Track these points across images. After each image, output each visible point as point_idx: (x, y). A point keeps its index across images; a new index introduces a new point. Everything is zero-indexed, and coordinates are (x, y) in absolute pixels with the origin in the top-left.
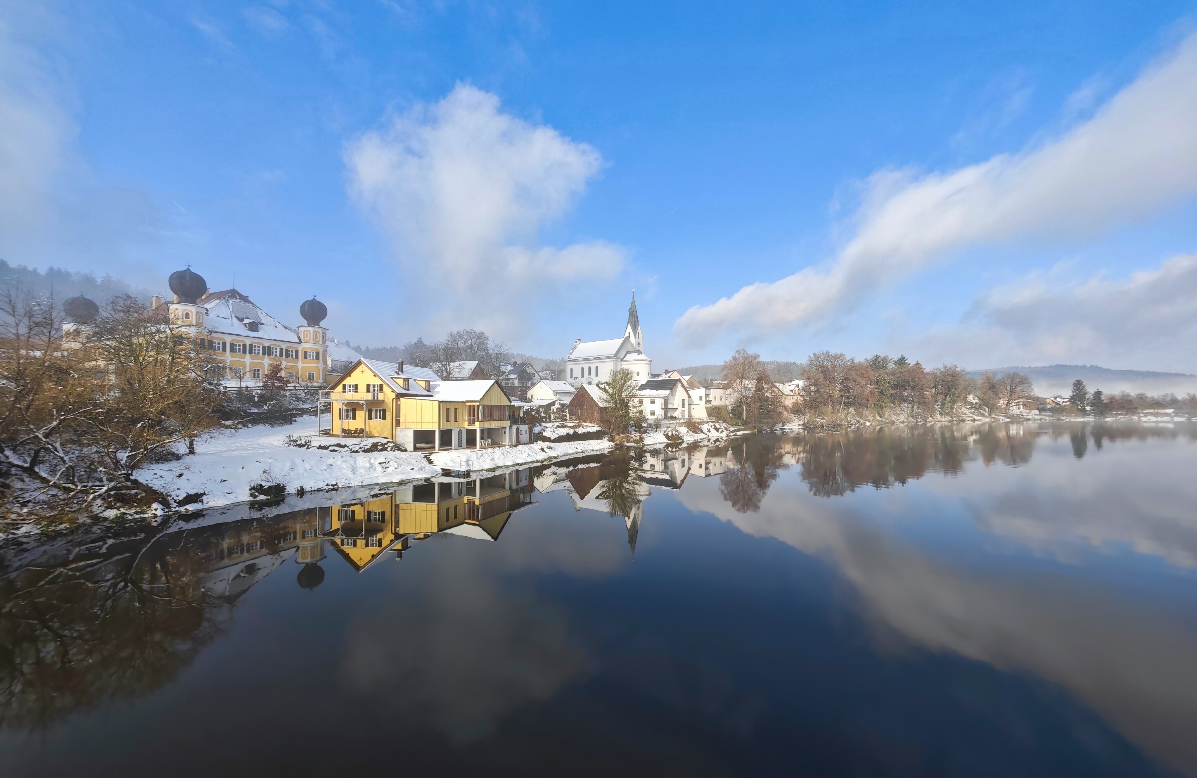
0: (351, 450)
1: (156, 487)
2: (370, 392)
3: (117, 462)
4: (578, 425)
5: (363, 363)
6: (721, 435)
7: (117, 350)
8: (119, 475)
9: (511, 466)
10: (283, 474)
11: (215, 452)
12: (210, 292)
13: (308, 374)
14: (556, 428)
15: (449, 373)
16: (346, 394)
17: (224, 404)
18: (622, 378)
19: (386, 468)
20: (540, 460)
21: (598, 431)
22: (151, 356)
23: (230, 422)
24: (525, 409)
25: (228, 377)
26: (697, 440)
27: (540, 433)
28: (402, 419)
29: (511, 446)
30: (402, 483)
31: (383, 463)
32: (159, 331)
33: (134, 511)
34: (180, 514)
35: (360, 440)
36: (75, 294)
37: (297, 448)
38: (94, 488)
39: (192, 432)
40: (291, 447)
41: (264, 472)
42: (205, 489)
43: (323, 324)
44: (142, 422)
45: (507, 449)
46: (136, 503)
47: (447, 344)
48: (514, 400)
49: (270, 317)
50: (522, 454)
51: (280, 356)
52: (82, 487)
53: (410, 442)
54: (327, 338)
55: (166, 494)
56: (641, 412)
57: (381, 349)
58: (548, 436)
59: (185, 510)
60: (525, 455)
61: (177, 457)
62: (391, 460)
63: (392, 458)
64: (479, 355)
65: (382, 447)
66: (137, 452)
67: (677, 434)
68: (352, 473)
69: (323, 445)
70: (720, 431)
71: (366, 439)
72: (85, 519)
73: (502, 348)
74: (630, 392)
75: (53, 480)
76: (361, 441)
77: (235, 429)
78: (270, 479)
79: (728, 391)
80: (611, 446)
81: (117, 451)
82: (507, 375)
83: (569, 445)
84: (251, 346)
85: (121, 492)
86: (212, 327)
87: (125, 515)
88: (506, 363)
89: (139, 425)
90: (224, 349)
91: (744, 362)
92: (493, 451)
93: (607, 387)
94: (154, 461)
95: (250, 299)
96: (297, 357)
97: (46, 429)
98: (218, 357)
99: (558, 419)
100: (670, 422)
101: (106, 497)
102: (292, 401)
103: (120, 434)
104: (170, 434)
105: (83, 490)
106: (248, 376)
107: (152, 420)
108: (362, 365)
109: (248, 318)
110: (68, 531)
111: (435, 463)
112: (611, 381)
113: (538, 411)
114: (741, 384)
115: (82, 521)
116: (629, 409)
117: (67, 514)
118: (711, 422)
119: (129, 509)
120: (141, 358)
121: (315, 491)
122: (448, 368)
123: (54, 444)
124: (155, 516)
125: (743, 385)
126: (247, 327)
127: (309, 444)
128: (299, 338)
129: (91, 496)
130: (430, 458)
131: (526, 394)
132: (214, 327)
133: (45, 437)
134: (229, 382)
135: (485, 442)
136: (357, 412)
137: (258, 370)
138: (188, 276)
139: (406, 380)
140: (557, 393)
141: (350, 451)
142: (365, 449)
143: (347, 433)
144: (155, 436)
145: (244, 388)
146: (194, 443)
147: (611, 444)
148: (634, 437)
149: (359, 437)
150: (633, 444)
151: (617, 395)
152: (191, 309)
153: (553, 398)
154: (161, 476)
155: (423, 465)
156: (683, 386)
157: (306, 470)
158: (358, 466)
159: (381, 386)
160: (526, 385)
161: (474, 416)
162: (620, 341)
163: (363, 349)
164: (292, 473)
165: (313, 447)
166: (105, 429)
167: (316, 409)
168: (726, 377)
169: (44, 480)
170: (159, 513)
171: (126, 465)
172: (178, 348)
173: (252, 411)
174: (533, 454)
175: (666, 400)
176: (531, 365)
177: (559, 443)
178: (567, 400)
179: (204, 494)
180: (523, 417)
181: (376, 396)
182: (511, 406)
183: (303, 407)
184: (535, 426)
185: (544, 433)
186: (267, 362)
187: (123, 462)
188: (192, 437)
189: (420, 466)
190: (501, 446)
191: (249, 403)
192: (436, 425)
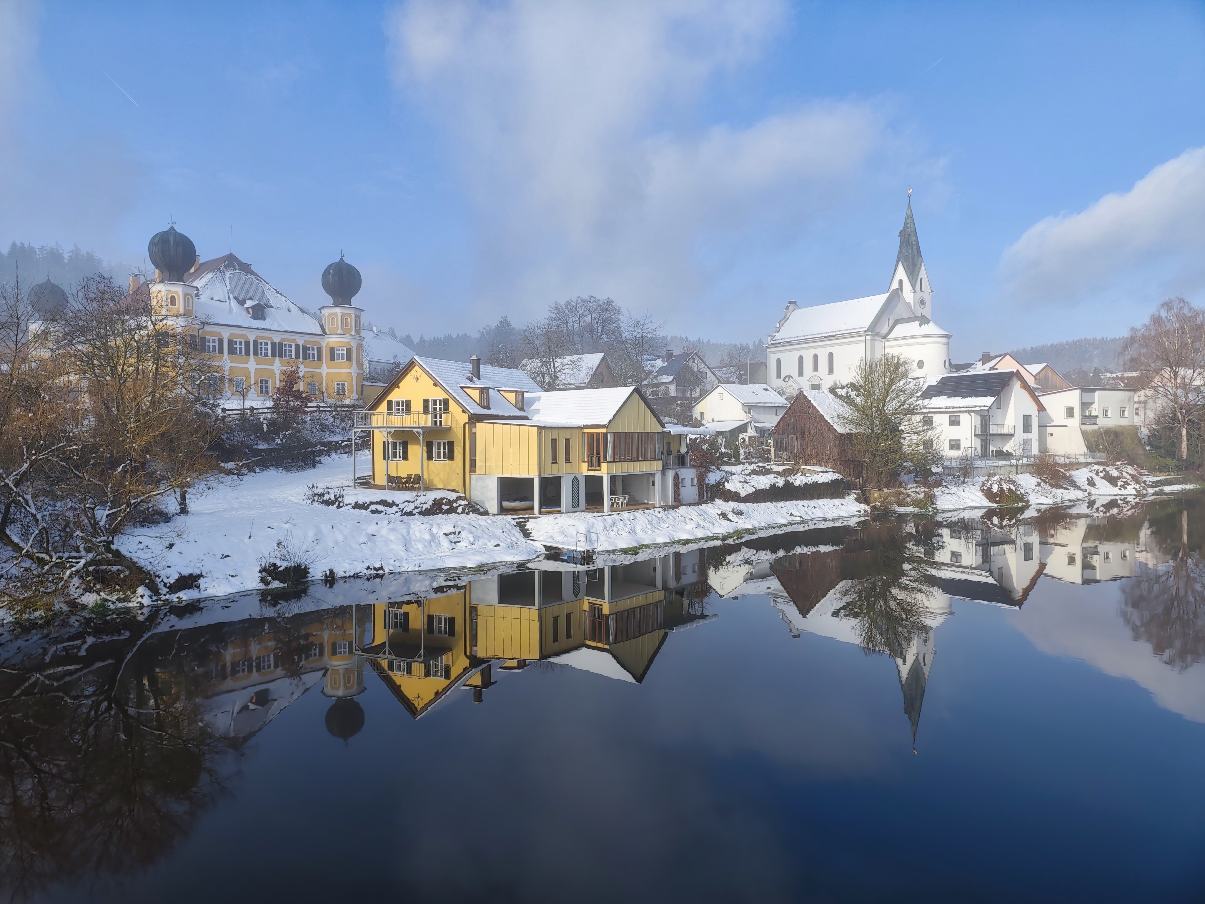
0: (402, 511)
1: (142, 563)
2: (428, 413)
3: (95, 524)
4: (793, 470)
5: (417, 363)
6: (1124, 492)
7: (90, 357)
8: (98, 543)
9: (666, 545)
10: (305, 548)
11: (213, 511)
12: (201, 262)
13: (336, 385)
14: (749, 475)
15: (554, 378)
16: (392, 417)
17: (222, 437)
18: (885, 375)
19: (455, 543)
20: (720, 535)
21: (834, 482)
22: (131, 365)
23: (230, 465)
24: (690, 439)
25: (227, 394)
26: (1062, 502)
27: (719, 484)
28: (479, 459)
29: (665, 508)
30: (480, 569)
31: (450, 534)
32: (139, 327)
33: (116, 597)
34: (171, 604)
35: (414, 493)
36: (41, 279)
37: (323, 506)
38: (70, 560)
39: (184, 481)
40: (316, 504)
41: (278, 544)
42: (202, 568)
43: (355, 301)
44: (123, 465)
45: (658, 513)
46: (119, 585)
47: (549, 324)
48: (670, 423)
49: (281, 294)
50: (685, 522)
51: (296, 358)
52: (57, 559)
53: (493, 499)
54: (362, 326)
55: (154, 573)
56: (928, 444)
57: (442, 338)
58: (734, 490)
59: (177, 600)
60: (690, 526)
61: (166, 518)
62: (463, 528)
63: (465, 526)
64: (605, 342)
65: (448, 507)
66: (119, 509)
67: (1013, 488)
68: (403, 549)
69: (360, 502)
70: (1119, 483)
71: (424, 493)
72: (62, 605)
73: (645, 327)
74: (904, 403)
75: (26, 547)
76: (417, 496)
77: (238, 475)
78: (287, 557)
79: (1140, 395)
80: (863, 512)
81: (95, 507)
82: (656, 377)
83: (776, 507)
84: (256, 343)
85: (101, 567)
86: (204, 317)
87: (106, 603)
88: (652, 354)
89: (120, 469)
90: (221, 351)
91: (1182, 328)
92: (632, 517)
93: (853, 394)
94: (138, 524)
95: (253, 268)
96: (320, 358)
97: (16, 475)
98: (214, 363)
99: (752, 458)
100: (996, 464)
101: (84, 575)
102: (314, 430)
103: (98, 482)
104: (157, 482)
105: (58, 563)
106: (253, 392)
107: (135, 461)
108: (416, 368)
109: (252, 299)
110: (43, 620)
111: (535, 535)
112: (861, 382)
113: (714, 444)
114: (1175, 379)
115: (58, 607)
116: (901, 437)
117: (42, 597)
118: (1097, 464)
119: (111, 593)
120: (119, 368)
121: (350, 577)
122: (552, 368)
123: (25, 496)
124: (142, 606)
125: (1179, 381)
126: (249, 313)
127: (340, 499)
128: (322, 326)
129: (68, 572)
130: (526, 527)
131: (691, 411)
132: (207, 316)
133: (16, 485)
134: (228, 402)
135: (619, 500)
136: (410, 448)
137: (267, 382)
138: (172, 238)
139: (485, 391)
140: (749, 408)
141: (400, 513)
142: (424, 509)
143: (396, 482)
144: (139, 485)
145: (249, 411)
146: (187, 496)
147: (863, 507)
148: (913, 495)
149: (413, 489)
150: (910, 509)
151: (874, 409)
152: (178, 289)
153: (742, 417)
154: (147, 546)
155: (514, 539)
156: (1025, 385)
157: (336, 543)
158: (414, 537)
159: (446, 402)
160: (691, 394)
161: (598, 453)
162: (881, 299)
163: (416, 340)
164: (317, 547)
165: (347, 505)
166: (81, 475)
167: (349, 443)
168: (1134, 363)
169: (17, 548)
170: (146, 601)
171: (106, 529)
172: (164, 350)
173: (260, 447)
174: (707, 525)
175: (985, 417)
176: (698, 356)
177: (755, 505)
178: (771, 421)
179: (200, 576)
180: (687, 453)
181: (438, 420)
182: (663, 432)
183: (330, 439)
184: (708, 471)
185: (726, 483)
186: (278, 367)
187: (102, 523)
188: (184, 487)
189: (509, 541)
190: (647, 507)
191: (255, 434)
192: (536, 468)
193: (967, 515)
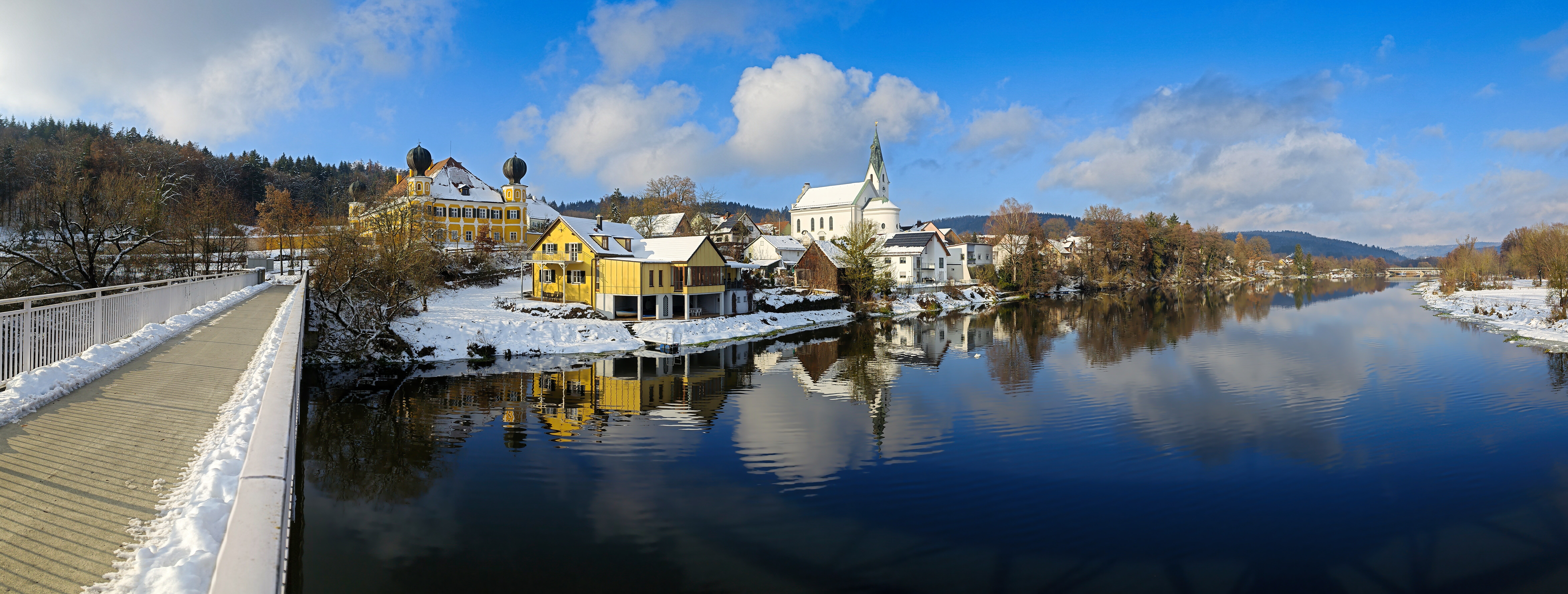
1: (405, 339)
2: (568, 253)
3: (381, 314)
4: (809, 291)
5: (560, 220)
6: (988, 300)
7: (378, 220)
8: (382, 325)
9: (727, 340)
10: (493, 336)
11: (441, 310)
12: (434, 163)
13: (510, 234)
14: (781, 294)
15: (651, 229)
16: (546, 255)
17: (446, 266)
18: (863, 232)
19: (586, 337)
20: (762, 334)
21: (835, 299)
23: (450, 283)
24: (743, 271)
25: (448, 241)
26: (959, 307)
27: (761, 301)
28: (602, 283)
29: (726, 316)
30: (603, 355)
31: (583, 331)
33: (391, 356)
34: (419, 363)
35: (559, 304)
37: (504, 310)
38: (369, 333)
39: (425, 292)
40: (499, 308)
41: (478, 332)
42: (435, 344)
43: (523, 181)
45: (722, 319)
46: (392, 350)
47: (647, 194)
48: (730, 260)
49: (479, 179)
50: (740, 326)
51: (487, 218)
53: (610, 309)
54: (527, 195)
55: (410, 345)
56: (888, 274)
57: (576, 203)
58: (771, 305)
59: (422, 361)
60: (743, 328)
61: (417, 314)
62: (591, 328)
63: (592, 326)
64: (684, 206)
65: (581, 314)
66: (392, 307)
67: (934, 300)
68: (552, 339)
69: (526, 308)
70: (986, 296)
71: (566, 304)
72: (364, 358)
73: (712, 196)
74: (874, 250)
76: (561, 306)
77: (455, 289)
78: (483, 340)
79: (996, 247)
80: (851, 317)
81: (381, 305)
82: (719, 229)
83: (798, 315)
84: (464, 209)
85: (384, 339)
86: (436, 195)
87: (386, 359)
88: (717, 214)
90: (445, 215)
91: (1014, 214)
92: (704, 322)
93: (845, 243)
94: (402, 316)
95: (463, 165)
96: (501, 217)
98: (441, 222)
99: (783, 284)
100: (925, 286)
101: (375, 342)
102: (498, 262)
103: (382, 291)
104: (411, 292)
105: (363, 334)
106: (462, 239)
107: (401, 280)
108: (561, 224)
109: (461, 183)
110: (356, 364)
111: (638, 334)
112: (850, 236)
113: (758, 275)
114: (1011, 240)
116: (873, 271)
117: (355, 352)
118: (976, 285)
119: (389, 354)
121: (520, 355)
122: (650, 223)
124: (404, 363)
125: (1013, 241)
126: (460, 192)
127: (514, 306)
128: (503, 198)
129: (368, 340)
130: (633, 329)
131: (744, 253)
132: (438, 195)
134: (449, 246)
135: (695, 311)
136: (557, 275)
137: (470, 233)
138: (419, 151)
139: (605, 238)
140: (780, 251)
141: (550, 316)
142: (565, 314)
143: (547, 297)
144: (403, 294)
145: (460, 251)
146: (427, 301)
147: (851, 313)
148: (880, 305)
149: (558, 301)
150: (878, 314)
151: (857, 253)
152: (422, 180)
153: (776, 257)
154: (407, 329)
155: (624, 336)
156: (940, 241)
157: (512, 333)
158: (559, 332)
159: (580, 245)
160: (743, 241)
161: (681, 280)
162: (859, 186)
163: (559, 205)
164: (501, 336)
165: (517, 309)
166: (374, 286)
167: (519, 270)
170: (406, 360)
171: (386, 317)
172: (415, 216)
173: (466, 273)
174: (754, 327)
175: (919, 258)
176: (747, 216)
177: (784, 314)
178: (794, 261)
179: (435, 348)
180: (741, 280)
181: (575, 257)
182: (726, 266)
183: (507, 268)
184: (754, 292)
185: (766, 301)
186: (476, 223)
187: (384, 314)
188: (426, 295)
189: (621, 337)
190: (715, 315)
191: (464, 265)
192: (639, 290)
193: (910, 316)
